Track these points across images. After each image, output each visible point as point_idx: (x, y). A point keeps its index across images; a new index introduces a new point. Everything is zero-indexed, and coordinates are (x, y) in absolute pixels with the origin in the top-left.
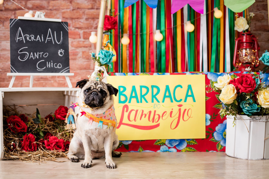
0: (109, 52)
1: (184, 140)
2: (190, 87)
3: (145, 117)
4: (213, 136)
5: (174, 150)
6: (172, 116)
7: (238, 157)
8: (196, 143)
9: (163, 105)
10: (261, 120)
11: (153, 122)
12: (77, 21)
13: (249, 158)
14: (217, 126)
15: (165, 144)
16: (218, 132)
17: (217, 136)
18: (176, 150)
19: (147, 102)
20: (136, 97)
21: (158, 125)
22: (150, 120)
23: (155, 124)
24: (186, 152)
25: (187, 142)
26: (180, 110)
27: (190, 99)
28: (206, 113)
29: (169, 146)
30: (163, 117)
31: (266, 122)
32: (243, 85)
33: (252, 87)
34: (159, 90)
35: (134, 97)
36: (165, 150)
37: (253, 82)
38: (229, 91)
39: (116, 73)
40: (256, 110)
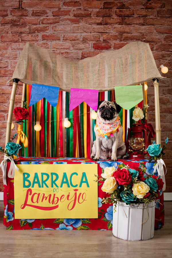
1: (79, 219)
2: (84, 175)
3: (46, 200)
4: (105, 217)
5: (70, 228)
6: (69, 199)
7: (121, 237)
8: (89, 222)
9: (61, 190)
10: (139, 208)
11: (53, 204)
12: (2, 105)
13: (129, 239)
14: (108, 208)
15: (63, 223)
16: (109, 213)
17: (108, 216)
18: (72, 227)
19: (47, 187)
20: (38, 182)
21: (57, 207)
22: (50, 202)
23: (54, 205)
24: (80, 230)
25: (82, 221)
26: (76, 194)
27: (84, 185)
28: (99, 197)
29: (66, 224)
30: (61, 200)
31: (143, 209)
32: (120, 179)
33: (128, 181)
34: (57, 177)
35: (36, 183)
36: (63, 227)
37: (128, 177)
38: (109, 183)
39: (22, 162)
40: (133, 199)
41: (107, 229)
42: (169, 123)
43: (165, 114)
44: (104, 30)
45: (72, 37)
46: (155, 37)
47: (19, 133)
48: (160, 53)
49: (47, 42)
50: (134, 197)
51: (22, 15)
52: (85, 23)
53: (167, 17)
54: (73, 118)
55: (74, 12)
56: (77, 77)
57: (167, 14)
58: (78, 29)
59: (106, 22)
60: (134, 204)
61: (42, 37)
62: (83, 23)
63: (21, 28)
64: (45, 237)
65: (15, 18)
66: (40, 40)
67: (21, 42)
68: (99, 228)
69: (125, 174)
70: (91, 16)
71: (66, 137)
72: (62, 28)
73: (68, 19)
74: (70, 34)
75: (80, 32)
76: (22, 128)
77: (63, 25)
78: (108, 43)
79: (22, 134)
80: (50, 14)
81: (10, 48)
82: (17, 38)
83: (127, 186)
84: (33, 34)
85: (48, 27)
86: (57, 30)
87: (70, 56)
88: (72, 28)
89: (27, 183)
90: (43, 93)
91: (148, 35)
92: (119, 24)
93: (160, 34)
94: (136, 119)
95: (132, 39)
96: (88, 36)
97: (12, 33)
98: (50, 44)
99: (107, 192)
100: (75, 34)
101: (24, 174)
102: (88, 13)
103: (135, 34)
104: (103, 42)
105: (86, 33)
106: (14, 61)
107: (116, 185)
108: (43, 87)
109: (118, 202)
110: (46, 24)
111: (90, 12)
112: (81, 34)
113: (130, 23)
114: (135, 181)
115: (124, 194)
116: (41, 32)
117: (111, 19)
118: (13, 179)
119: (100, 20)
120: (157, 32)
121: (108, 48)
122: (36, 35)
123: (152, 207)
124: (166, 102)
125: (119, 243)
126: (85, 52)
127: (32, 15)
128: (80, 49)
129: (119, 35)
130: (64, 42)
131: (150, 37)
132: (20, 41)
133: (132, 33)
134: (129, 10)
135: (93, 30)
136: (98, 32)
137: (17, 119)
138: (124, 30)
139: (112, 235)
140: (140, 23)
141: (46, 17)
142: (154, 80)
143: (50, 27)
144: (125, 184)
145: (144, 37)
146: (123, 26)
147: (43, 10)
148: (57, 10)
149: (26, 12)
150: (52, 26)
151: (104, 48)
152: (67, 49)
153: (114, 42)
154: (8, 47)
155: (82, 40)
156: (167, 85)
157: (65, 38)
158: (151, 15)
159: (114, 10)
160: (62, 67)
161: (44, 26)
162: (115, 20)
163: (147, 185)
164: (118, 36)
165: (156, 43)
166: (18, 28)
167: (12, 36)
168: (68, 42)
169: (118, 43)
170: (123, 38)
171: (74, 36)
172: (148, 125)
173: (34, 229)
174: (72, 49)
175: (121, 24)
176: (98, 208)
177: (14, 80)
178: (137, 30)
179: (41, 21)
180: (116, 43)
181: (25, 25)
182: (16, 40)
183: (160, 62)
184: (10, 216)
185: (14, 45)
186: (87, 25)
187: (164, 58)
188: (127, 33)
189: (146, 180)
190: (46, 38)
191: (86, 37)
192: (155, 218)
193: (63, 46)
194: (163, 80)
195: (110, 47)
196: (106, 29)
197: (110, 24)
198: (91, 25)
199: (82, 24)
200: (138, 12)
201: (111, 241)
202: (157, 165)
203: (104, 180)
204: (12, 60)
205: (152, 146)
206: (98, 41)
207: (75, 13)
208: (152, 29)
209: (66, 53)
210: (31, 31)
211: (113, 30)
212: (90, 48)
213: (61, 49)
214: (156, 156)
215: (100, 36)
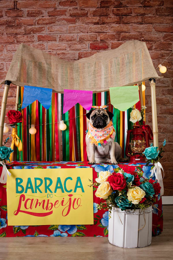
0: (7, 149)
1: (75, 226)
2: (79, 179)
3: (39, 205)
4: (100, 223)
5: (65, 234)
6: (64, 205)
7: (116, 244)
8: (85, 229)
9: (55, 195)
10: (135, 214)
11: (47, 210)
13: (125, 247)
14: (104, 213)
15: (57, 229)
16: (105, 219)
17: (104, 222)
18: (67, 234)
19: (41, 192)
20: (31, 188)
21: (51, 213)
22: (44, 208)
23: (48, 211)
24: (75, 236)
25: (77, 227)
26: (70, 199)
27: (79, 190)
28: (94, 202)
29: (61, 230)
30: (55, 206)
31: (139, 215)
32: (114, 184)
33: (122, 186)
34: (51, 182)
35: (29, 188)
36: (58, 234)
37: (123, 182)
38: (103, 188)
39: (14, 167)
40: (128, 205)
41: (104, 236)
42: (169, 124)
43: (165, 115)
44: (101, 29)
45: (69, 37)
46: (154, 36)
47: (14, 137)
48: (159, 52)
49: (43, 43)
50: (130, 203)
51: (18, 16)
52: (82, 23)
53: (166, 15)
54: (69, 120)
55: (70, 12)
56: (72, 78)
57: (166, 12)
58: (75, 29)
59: (103, 22)
60: (130, 210)
61: (38, 38)
62: (80, 23)
63: (17, 29)
64: (38, 244)
65: (10, 19)
66: (36, 41)
67: (17, 44)
68: (95, 235)
69: (119, 179)
70: (88, 15)
71: (62, 140)
72: (58, 28)
73: (64, 19)
74: (66, 34)
75: (77, 32)
76: (16, 131)
77: (60, 25)
78: (105, 43)
79: (16, 137)
80: (46, 14)
81: (5, 50)
82: (12, 39)
83: (121, 191)
84: (28, 35)
85: (44, 27)
86: (52, 31)
87: (66, 56)
88: (68, 28)
89: (20, 189)
90: (36, 95)
91: (147, 34)
92: (116, 24)
93: (159, 33)
94: (134, 121)
95: (130, 38)
96: (85, 36)
97: (8, 34)
98: (46, 45)
99: (101, 198)
100: (72, 35)
101: (17, 179)
102: (85, 13)
103: (133, 33)
104: (100, 42)
105: (83, 33)
106: (9, 62)
107: (110, 190)
108: (35, 89)
109: (113, 208)
110: (42, 24)
111: (86, 12)
112: (78, 34)
113: (128, 22)
114: (130, 186)
115: (119, 200)
116: (36, 33)
117: (109, 18)
118: (6, 184)
119: (96, 19)
120: (155, 30)
121: (105, 48)
122: (31, 36)
123: (149, 213)
124: (166, 103)
125: (114, 251)
126: (82, 52)
127: (27, 15)
128: (77, 50)
129: (117, 34)
130: (60, 43)
131: (149, 36)
132: (16, 42)
133: (130, 33)
134: (127, 8)
135: (90, 30)
136: (95, 32)
137: (11, 123)
138: (121, 29)
139: (107, 242)
140: (139, 22)
141: (42, 18)
142: (150, 80)
143: (45, 27)
144: (119, 189)
145: (142, 36)
146: (121, 25)
147: (39, 11)
148: (52, 10)
149: (22, 13)
150: (48, 26)
151: (102, 48)
152: (64, 50)
153: (111, 42)
154: (3, 49)
155: (79, 40)
156: (167, 86)
157: (62, 39)
158: (150, 13)
159: (111, 9)
160: (57, 69)
161: (40, 26)
162: (113, 19)
163: (143, 190)
164: (116, 36)
165: (155, 42)
166: (14, 29)
167: (7, 37)
168: (64, 42)
169: (115, 43)
170: (121, 38)
171: (71, 36)
172: (146, 127)
173: (28, 236)
174: (68, 50)
175: (118, 23)
176: (94, 214)
177: (6, 82)
178: (135, 29)
179: (36, 22)
180: (114, 43)
181: (20, 26)
182: (11, 42)
183: (159, 61)
184: (3, 223)
185: (10, 47)
186: (84, 25)
187: (163, 58)
188: (125, 32)
189: (142, 185)
190: (42, 39)
191: (82, 38)
192: (153, 224)
193: (59, 47)
194: (163, 80)
195: (108, 47)
196: (104, 29)
197: (107, 24)
198: (87, 25)
199: (78, 24)
200: (136, 10)
201: (107, 248)
202: (154, 168)
203: (99, 184)
204: (8, 62)
205: (149, 149)
206: (95, 41)
207: (72, 12)
208: (151, 28)
209: (62, 54)
210: (27, 31)
211: (111, 29)
212: (86, 48)
213: (57, 50)
214: (153, 159)
215: (98, 36)
